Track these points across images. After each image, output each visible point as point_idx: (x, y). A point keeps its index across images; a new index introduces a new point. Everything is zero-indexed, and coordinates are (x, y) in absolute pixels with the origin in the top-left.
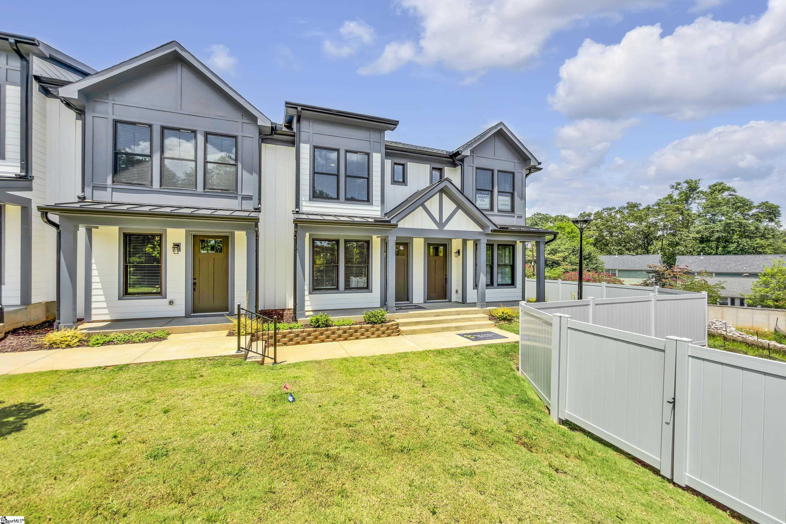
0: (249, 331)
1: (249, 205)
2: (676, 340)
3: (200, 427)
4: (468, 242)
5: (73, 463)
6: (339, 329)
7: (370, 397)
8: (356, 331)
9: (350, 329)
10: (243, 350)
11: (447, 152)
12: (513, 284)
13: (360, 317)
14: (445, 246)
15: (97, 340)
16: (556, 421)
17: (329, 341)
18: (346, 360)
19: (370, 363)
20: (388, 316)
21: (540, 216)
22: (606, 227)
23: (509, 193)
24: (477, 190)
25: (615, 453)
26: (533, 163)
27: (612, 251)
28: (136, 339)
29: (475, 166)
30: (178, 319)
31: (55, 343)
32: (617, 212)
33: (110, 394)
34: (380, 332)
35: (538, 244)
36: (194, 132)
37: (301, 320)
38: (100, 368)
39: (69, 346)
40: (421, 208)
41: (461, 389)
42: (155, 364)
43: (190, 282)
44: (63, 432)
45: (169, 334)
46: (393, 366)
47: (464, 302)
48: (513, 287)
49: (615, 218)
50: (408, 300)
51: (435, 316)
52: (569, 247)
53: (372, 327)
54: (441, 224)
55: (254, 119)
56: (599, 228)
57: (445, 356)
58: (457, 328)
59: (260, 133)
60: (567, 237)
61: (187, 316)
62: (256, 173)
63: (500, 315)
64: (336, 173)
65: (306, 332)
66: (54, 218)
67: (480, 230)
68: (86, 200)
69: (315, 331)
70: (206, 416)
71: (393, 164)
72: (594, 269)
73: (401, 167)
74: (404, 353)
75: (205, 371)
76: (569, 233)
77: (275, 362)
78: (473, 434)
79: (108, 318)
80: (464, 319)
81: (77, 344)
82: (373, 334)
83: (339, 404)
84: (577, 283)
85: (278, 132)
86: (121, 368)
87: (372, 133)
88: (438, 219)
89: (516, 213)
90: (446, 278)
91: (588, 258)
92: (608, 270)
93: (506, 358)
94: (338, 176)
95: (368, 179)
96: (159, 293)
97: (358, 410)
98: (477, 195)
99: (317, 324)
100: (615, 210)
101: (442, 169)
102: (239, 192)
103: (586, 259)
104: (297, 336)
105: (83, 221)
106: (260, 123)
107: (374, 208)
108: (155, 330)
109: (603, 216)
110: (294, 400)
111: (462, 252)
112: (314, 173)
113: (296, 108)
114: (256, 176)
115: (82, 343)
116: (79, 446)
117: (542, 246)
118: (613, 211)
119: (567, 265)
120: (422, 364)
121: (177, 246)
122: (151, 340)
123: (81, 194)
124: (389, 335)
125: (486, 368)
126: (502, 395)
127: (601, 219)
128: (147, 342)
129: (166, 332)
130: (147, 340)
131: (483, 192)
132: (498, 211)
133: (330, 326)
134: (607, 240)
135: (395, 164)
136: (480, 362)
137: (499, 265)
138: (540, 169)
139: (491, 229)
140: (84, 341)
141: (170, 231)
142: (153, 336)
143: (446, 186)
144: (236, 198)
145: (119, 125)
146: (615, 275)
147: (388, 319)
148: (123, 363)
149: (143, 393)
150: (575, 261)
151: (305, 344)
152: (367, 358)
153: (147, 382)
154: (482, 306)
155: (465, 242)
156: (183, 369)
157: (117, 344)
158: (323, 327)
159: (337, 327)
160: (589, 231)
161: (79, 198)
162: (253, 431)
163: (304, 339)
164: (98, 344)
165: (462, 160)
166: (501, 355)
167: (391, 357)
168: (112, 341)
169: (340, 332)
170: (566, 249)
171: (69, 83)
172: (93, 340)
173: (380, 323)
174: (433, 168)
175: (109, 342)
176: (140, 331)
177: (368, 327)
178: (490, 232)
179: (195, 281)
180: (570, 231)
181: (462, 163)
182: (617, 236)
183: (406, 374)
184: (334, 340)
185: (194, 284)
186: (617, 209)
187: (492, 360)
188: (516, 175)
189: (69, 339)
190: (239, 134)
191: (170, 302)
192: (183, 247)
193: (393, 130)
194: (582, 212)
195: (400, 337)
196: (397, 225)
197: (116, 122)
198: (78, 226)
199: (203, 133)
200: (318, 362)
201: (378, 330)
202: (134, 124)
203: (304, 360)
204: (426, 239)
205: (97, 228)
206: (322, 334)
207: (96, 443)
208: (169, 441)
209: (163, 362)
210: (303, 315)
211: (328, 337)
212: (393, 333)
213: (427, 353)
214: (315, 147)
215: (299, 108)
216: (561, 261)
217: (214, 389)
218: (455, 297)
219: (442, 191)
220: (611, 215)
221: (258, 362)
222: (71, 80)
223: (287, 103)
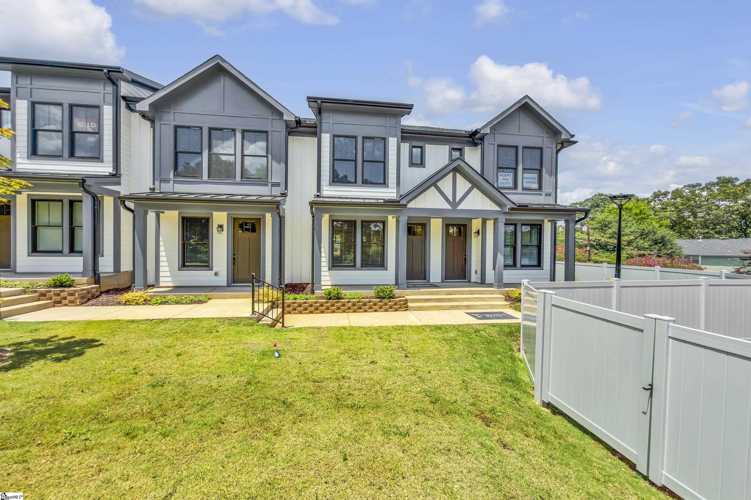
0: (270, 299)
1: (277, 191)
2: (656, 319)
3: (197, 369)
4: (488, 222)
5: (99, 383)
6: (349, 302)
7: (349, 361)
8: (365, 305)
9: (359, 302)
10: (257, 314)
11: (466, 131)
12: (539, 265)
13: (371, 293)
14: (465, 226)
15: (157, 300)
16: (538, 403)
17: (339, 312)
18: (344, 328)
19: (365, 332)
20: (397, 292)
21: (603, 197)
22: (687, 207)
23: (536, 170)
24: (499, 168)
25: (593, 441)
26: (564, 136)
27: (695, 235)
28: (184, 301)
29: (496, 143)
30: (220, 288)
31: (128, 301)
32: (703, 189)
33: (147, 339)
34: (387, 307)
35: (567, 221)
36: (234, 130)
37: (318, 292)
38: (148, 320)
39: (137, 304)
40: (433, 188)
41: (443, 362)
42: (187, 320)
43: (231, 257)
44: (104, 362)
45: (211, 299)
46: (385, 337)
47: (483, 282)
48: (539, 268)
49: (699, 196)
50: (425, 279)
51: (446, 294)
52: (637, 230)
53: (380, 302)
54: (454, 204)
55: (281, 114)
56: (678, 208)
57: (441, 332)
58: (467, 307)
59: (287, 126)
60: (634, 219)
61: (229, 286)
62: (283, 162)
63: (516, 296)
64: (354, 159)
65: (319, 302)
66: (131, 205)
67: (498, 209)
68: (156, 191)
69: (327, 302)
70: (205, 361)
71: (411, 147)
72: (668, 254)
73: (419, 150)
74: (402, 326)
75: (221, 329)
76: (636, 214)
77: (283, 326)
78: (433, 403)
79: (171, 284)
80: (477, 298)
81: (143, 302)
82: (381, 308)
83: (317, 363)
84: (614, 266)
85: (302, 125)
86: (162, 321)
87: (388, 118)
88: (451, 199)
89: (543, 190)
90: (465, 259)
91: (661, 243)
92: (688, 256)
93: (508, 338)
94: (355, 161)
95: (384, 163)
96: (208, 266)
97: (332, 370)
98: (499, 174)
99: (329, 296)
100: (701, 187)
101: (462, 149)
102: (269, 180)
103: (659, 243)
104: (311, 306)
105: (152, 207)
106: (285, 118)
107: (390, 190)
108: (200, 295)
109: (684, 194)
110: (280, 356)
111: (482, 233)
112: (334, 160)
113: (317, 102)
114: (283, 165)
115: (146, 302)
116: (109, 372)
117: (571, 225)
118: (698, 188)
119: (632, 250)
120: (415, 337)
121: (221, 227)
122: (195, 302)
123: (152, 186)
124: (396, 310)
125: (482, 345)
126: (486, 372)
127: (682, 198)
128: (191, 304)
129: (208, 297)
130: (193, 302)
131: (505, 170)
132: (523, 189)
133: (342, 299)
134: (689, 222)
135: (413, 147)
136: (477, 339)
137: (522, 246)
138: (575, 142)
139: (508, 207)
140: (149, 301)
141: (216, 214)
142: (197, 300)
143: (459, 165)
144: (267, 185)
145: (178, 129)
146: (697, 262)
147: (396, 295)
148: (165, 318)
149: (169, 341)
150: (643, 245)
151: (318, 313)
152: (364, 328)
153: (176, 333)
154: (499, 287)
155: (484, 222)
156: (205, 325)
157: (170, 304)
158: (335, 299)
159: (347, 300)
160: (665, 211)
161: (150, 189)
162: (235, 376)
163: (317, 309)
164: (157, 303)
165: (482, 139)
166: (504, 335)
167: (387, 328)
168: (167, 302)
169: (350, 304)
170: (631, 232)
171: (143, 99)
172: (154, 300)
173: (388, 298)
174: (453, 149)
175: (165, 302)
176: (189, 295)
177: (376, 301)
178: (508, 211)
179: (235, 256)
180: (637, 212)
181: (482, 143)
182: (702, 218)
183: (394, 345)
184: (344, 311)
185: (234, 259)
186: (703, 185)
187: (491, 338)
188: (545, 150)
189: (137, 298)
190: (269, 129)
191: (215, 273)
192: (225, 228)
193: (409, 113)
194: (657, 191)
195: (407, 312)
196: (406, 205)
197: (176, 127)
198: (148, 211)
199: (241, 131)
200: (319, 328)
201: (386, 304)
202: (189, 127)
203: (308, 326)
204: (444, 219)
205: (163, 212)
206: (333, 305)
207: (121, 371)
208: (170, 376)
209: (193, 319)
210: (320, 288)
211: (339, 308)
212: (400, 308)
213: (424, 327)
214: (335, 136)
215: (319, 101)
216: (625, 246)
217: (221, 342)
218: (474, 278)
219: (456, 170)
220: (695, 192)
221: (268, 325)
222: (144, 97)
223: (308, 98)
